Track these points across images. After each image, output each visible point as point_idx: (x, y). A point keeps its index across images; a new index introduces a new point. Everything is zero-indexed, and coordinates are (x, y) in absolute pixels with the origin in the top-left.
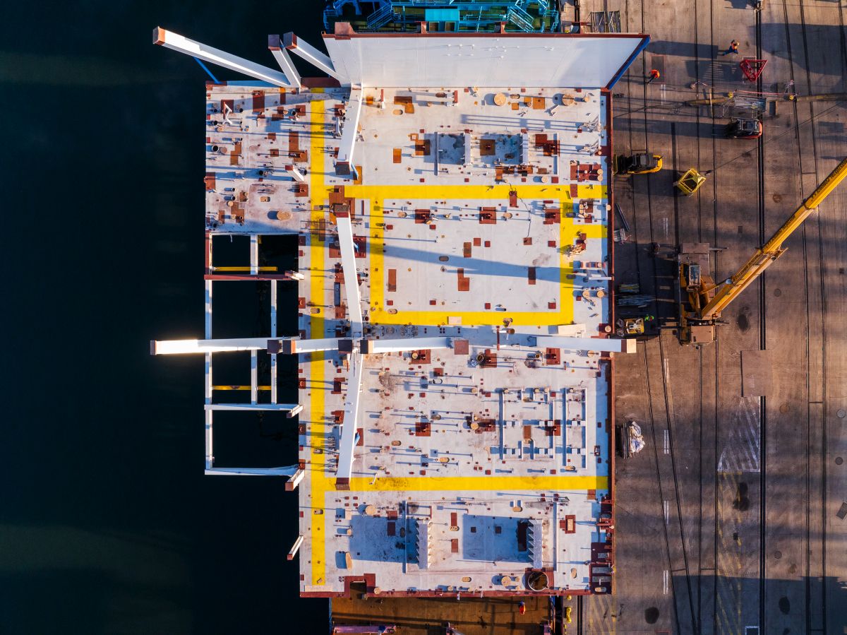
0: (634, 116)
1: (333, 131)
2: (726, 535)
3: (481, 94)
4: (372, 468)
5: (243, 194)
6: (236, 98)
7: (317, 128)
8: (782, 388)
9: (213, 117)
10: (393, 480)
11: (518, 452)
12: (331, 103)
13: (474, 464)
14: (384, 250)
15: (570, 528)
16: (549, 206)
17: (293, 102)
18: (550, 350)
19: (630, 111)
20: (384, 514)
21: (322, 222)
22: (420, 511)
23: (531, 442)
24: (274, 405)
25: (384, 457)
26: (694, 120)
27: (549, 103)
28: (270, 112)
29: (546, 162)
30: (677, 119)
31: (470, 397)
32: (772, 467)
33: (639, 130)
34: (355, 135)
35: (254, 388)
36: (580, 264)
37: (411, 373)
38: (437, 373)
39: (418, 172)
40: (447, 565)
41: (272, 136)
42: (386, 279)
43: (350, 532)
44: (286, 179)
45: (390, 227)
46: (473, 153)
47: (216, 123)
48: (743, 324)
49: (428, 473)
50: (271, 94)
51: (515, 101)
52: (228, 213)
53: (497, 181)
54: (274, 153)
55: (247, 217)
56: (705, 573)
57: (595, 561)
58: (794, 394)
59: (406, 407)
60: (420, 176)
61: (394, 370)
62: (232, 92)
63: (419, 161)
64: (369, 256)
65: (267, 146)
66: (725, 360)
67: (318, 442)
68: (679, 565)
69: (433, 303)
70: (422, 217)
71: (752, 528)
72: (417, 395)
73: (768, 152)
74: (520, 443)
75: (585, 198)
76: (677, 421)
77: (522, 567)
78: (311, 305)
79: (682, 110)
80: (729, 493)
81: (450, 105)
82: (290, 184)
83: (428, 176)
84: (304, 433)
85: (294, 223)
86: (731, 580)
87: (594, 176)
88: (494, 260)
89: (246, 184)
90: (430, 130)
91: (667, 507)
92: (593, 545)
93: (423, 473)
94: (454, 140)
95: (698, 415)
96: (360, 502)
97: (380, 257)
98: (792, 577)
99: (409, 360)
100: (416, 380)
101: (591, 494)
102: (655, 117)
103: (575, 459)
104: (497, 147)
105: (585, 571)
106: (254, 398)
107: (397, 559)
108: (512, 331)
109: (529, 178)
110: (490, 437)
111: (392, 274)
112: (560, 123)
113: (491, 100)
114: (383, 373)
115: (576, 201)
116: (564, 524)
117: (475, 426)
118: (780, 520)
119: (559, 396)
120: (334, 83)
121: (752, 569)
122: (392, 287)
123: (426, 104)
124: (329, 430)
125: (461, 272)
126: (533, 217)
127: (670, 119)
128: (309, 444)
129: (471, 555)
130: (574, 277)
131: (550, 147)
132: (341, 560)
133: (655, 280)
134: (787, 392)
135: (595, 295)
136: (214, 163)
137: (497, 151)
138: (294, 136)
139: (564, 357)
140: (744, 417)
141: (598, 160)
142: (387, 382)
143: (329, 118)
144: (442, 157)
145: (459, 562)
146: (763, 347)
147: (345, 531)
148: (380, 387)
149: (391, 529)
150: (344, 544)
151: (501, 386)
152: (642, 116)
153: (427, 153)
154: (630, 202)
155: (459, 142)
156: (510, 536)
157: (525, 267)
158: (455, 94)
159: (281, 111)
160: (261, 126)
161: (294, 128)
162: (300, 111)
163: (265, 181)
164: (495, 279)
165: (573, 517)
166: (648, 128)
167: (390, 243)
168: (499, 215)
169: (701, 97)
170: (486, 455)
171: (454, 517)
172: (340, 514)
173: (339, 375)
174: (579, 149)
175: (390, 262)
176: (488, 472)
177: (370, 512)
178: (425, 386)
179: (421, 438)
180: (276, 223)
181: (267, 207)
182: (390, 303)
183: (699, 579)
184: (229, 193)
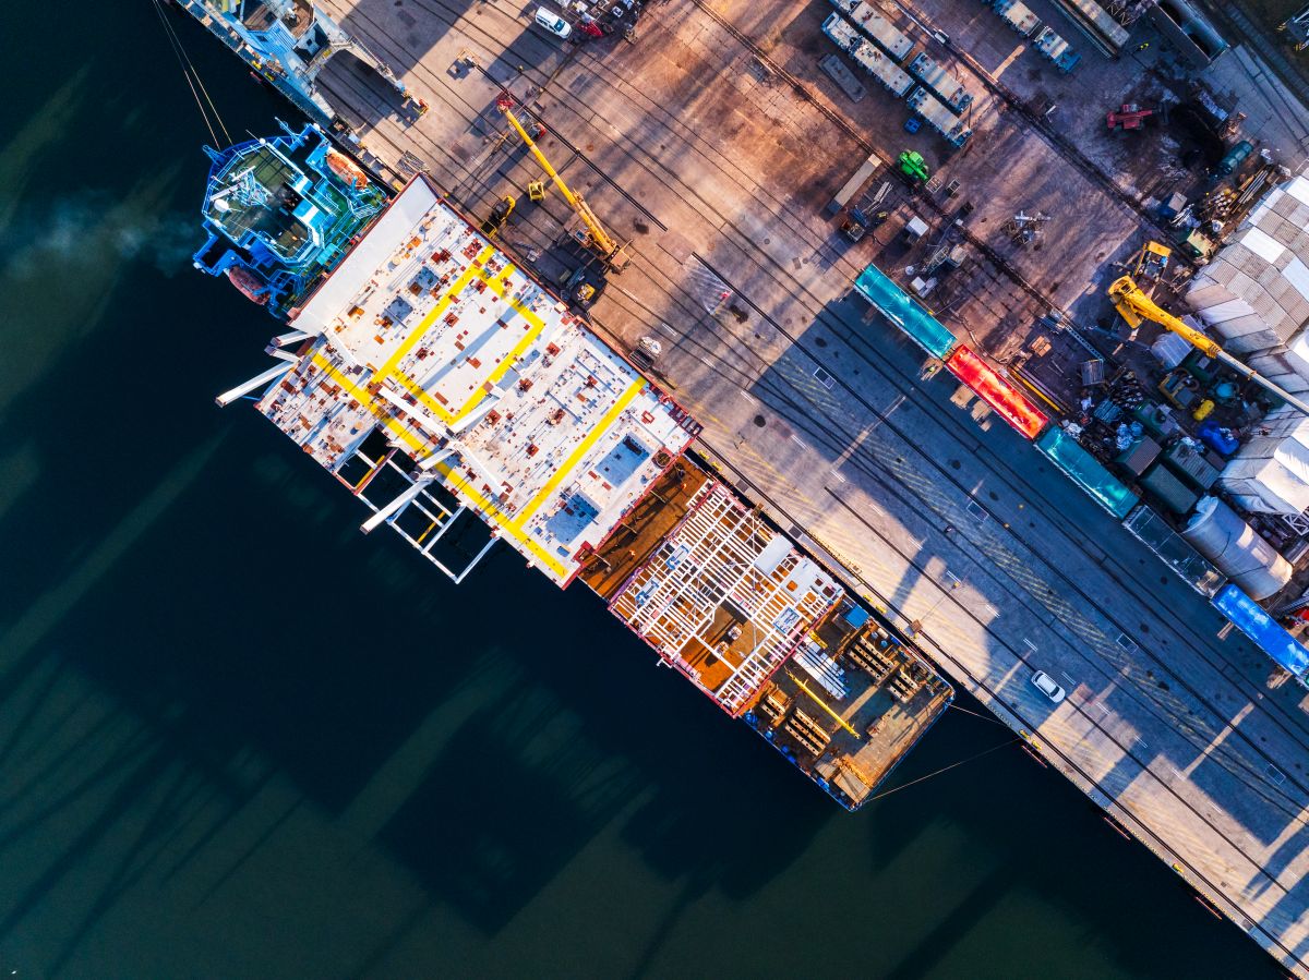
0: (474, 189)
1: (338, 362)
2: (751, 341)
3: (385, 268)
4: (530, 493)
5: (329, 437)
6: (276, 397)
7: (329, 369)
8: (698, 238)
9: (276, 418)
10: (545, 488)
11: (587, 412)
12: (322, 350)
13: (573, 440)
14: (422, 390)
15: (650, 419)
16: (474, 284)
17: (304, 369)
18: (548, 349)
19: (470, 189)
20: (559, 509)
21: (379, 409)
22: (573, 489)
23: (588, 400)
24: (453, 517)
25: (530, 483)
26: (506, 157)
27: (421, 236)
28: (298, 386)
29: (450, 265)
30: (497, 166)
31: (536, 412)
32: (737, 283)
33: (485, 194)
34: (349, 352)
35: (437, 521)
36: (518, 294)
37: (498, 431)
38: (510, 417)
39: (397, 336)
40: (614, 499)
41: (312, 396)
42: (438, 402)
43: (552, 534)
44: (341, 408)
45: (413, 376)
46: (412, 299)
47: (279, 419)
48: (642, 229)
49: (557, 468)
50: (290, 377)
51: (404, 253)
52: (332, 454)
53: (437, 299)
54: (322, 402)
55: (344, 446)
56: (762, 372)
57: (680, 421)
58: (706, 234)
59: (513, 449)
60: (400, 337)
61: (489, 439)
62: (271, 396)
63: (392, 331)
64: (418, 400)
65: (315, 403)
66: (653, 257)
67: (492, 510)
68: (745, 381)
69: (471, 388)
70: (422, 354)
71: (761, 323)
72: (512, 438)
73: (560, 131)
74: (583, 407)
75: (486, 261)
76: (663, 313)
77: (648, 460)
78: (417, 452)
79: (495, 159)
80: (731, 319)
81: (376, 289)
82: (346, 408)
83: (405, 333)
84: (481, 513)
85: (368, 425)
86: (780, 360)
87: (478, 247)
88: (477, 337)
89: (325, 431)
90: (381, 311)
91: (706, 361)
92: (670, 414)
93: (555, 470)
94: (397, 303)
95: (671, 300)
96: (541, 516)
97: (423, 395)
98: (808, 325)
99: (490, 426)
100: (504, 431)
101: (642, 392)
102: (485, 178)
103: (616, 385)
104: (420, 284)
105: (680, 431)
106: (440, 524)
107: (587, 523)
108: (522, 360)
109: (450, 281)
110: (567, 419)
111: (438, 396)
112: (436, 240)
113: (393, 266)
114: (485, 446)
115: (483, 267)
116: (645, 420)
117: (553, 422)
118: (771, 303)
119: (576, 365)
120: (313, 340)
121: (785, 344)
122: (445, 402)
123: (365, 301)
124: (490, 499)
125: (468, 359)
126: (472, 297)
127: (494, 170)
128: (488, 516)
129: (619, 481)
130: (522, 303)
131: (443, 257)
132: (563, 552)
133: (575, 257)
134: (702, 238)
135: (541, 300)
136: (300, 438)
137: (422, 286)
138: (322, 384)
139: (559, 345)
140: (695, 274)
141: (473, 236)
142: (491, 447)
143: (329, 358)
144: (400, 317)
145: (616, 492)
146: (665, 229)
147: (550, 537)
148: (491, 453)
149: (569, 512)
150: (556, 543)
151: (545, 391)
152: (479, 185)
153: (391, 323)
154: (520, 234)
155: (400, 301)
156: (627, 453)
157: (494, 325)
158: (373, 282)
159: (303, 380)
160: (302, 396)
161: (319, 381)
162: (312, 370)
163: (333, 420)
164: (487, 345)
165: (646, 412)
166: (487, 187)
167: (421, 384)
168: (456, 314)
169: (496, 141)
170: (574, 429)
171: (591, 474)
172: (539, 531)
173: (467, 469)
174: (458, 242)
175: (430, 393)
176: (584, 436)
177: (551, 514)
178: (511, 430)
179: (536, 455)
180: (359, 434)
181: (347, 431)
182: (452, 410)
183: (763, 377)
184: (323, 444)
